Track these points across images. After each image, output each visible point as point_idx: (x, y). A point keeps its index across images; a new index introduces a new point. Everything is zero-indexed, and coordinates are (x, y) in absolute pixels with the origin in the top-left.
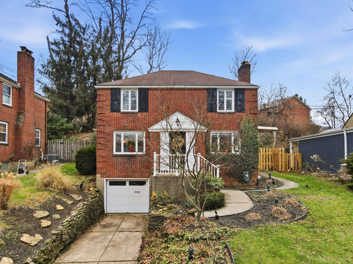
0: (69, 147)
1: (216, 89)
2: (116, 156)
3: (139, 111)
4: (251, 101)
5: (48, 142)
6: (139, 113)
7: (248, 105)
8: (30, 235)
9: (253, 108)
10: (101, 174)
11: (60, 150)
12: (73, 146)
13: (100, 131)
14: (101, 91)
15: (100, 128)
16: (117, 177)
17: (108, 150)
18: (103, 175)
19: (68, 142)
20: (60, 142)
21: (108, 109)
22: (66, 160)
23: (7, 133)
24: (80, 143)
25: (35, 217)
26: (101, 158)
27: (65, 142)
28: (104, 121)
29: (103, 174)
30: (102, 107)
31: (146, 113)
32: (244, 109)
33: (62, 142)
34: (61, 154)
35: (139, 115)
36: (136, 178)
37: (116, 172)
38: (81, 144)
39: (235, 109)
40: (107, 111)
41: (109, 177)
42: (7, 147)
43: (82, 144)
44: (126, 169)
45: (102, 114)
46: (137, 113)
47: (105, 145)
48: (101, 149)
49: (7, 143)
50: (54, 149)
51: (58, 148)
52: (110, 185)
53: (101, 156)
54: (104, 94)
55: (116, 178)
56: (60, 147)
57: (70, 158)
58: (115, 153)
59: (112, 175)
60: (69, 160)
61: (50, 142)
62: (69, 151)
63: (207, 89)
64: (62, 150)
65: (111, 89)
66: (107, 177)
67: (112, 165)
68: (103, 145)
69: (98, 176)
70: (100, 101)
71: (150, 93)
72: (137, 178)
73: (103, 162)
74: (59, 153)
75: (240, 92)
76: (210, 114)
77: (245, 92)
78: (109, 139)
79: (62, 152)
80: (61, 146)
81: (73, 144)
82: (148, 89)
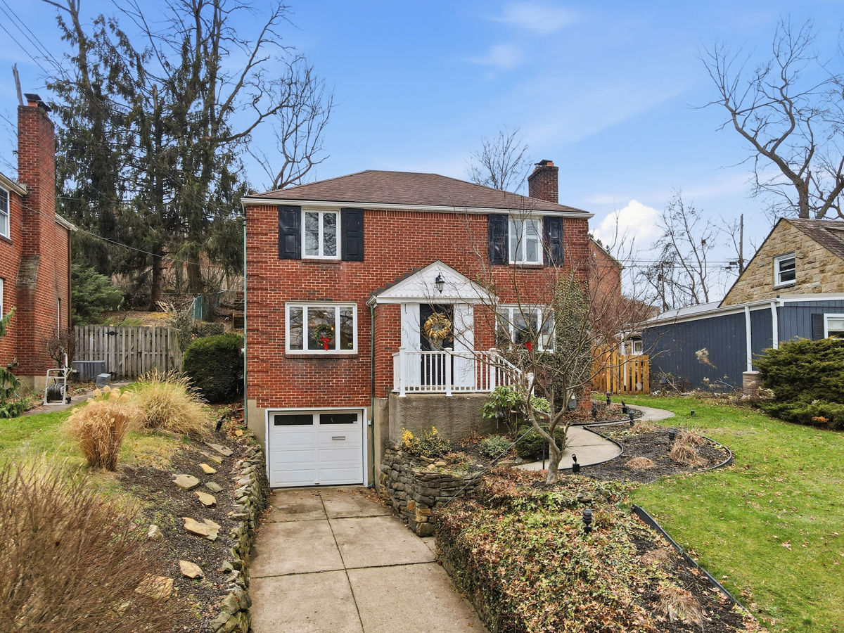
0: (130, 343)
1: (506, 216)
2: (294, 358)
3: (343, 259)
4: (576, 244)
5: (77, 331)
6: (344, 263)
8: (197, 520)
9: (580, 257)
10: (258, 399)
11: (106, 350)
12: (140, 339)
13: (254, 302)
14: (255, 211)
15: (255, 296)
16: (294, 406)
17: (273, 345)
18: (263, 401)
19: (127, 332)
20: (106, 330)
21: (273, 252)
22: (124, 373)
24: (159, 332)
25: (180, 487)
26: (258, 362)
27: (121, 332)
28: (262, 278)
29: (263, 399)
30: (258, 248)
31: (358, 263)
32: (563, 260)
33: (112, 329)
34: (110, 361)
35: (344, 267)
36: (337, 406)
37: (292, 395)
38: (161, 336)
39: (545, 260)
40: (272, 258)
41: (276, 407)
43: (164, 337)
44: (316, 387)
45: (258, 262)
46: (338, 263)
47: (266, 333)
48: (258, 343)
50: (91, 348)
51: (103, 345)
52: (276, 424)
53: (258, 358)
54: (264, 219)
55: (291, 407)
56: (108, 343)
57: (134, 369)
58: (289, 351)
59: (282, 401)
60: (129, 374)
61: (82, 330)
62: (130, 353)
63: (490, 216)
64: (113, 350)
65: (280, 207)
66: (271, 407)
67: (282, 378)
68: (263, 333)
69: (251, 404)
70: (253, 234)
71: (367, 219)
72: (341, 406)
73: (263, 372)
74: (106, 357)
75: (554, 224)
76: (495, 268)
77: (563, 225)
78: (277, 321)
79: (113, 356)
80: (110, 341)
81: (140, 335)
82: (362, 211)
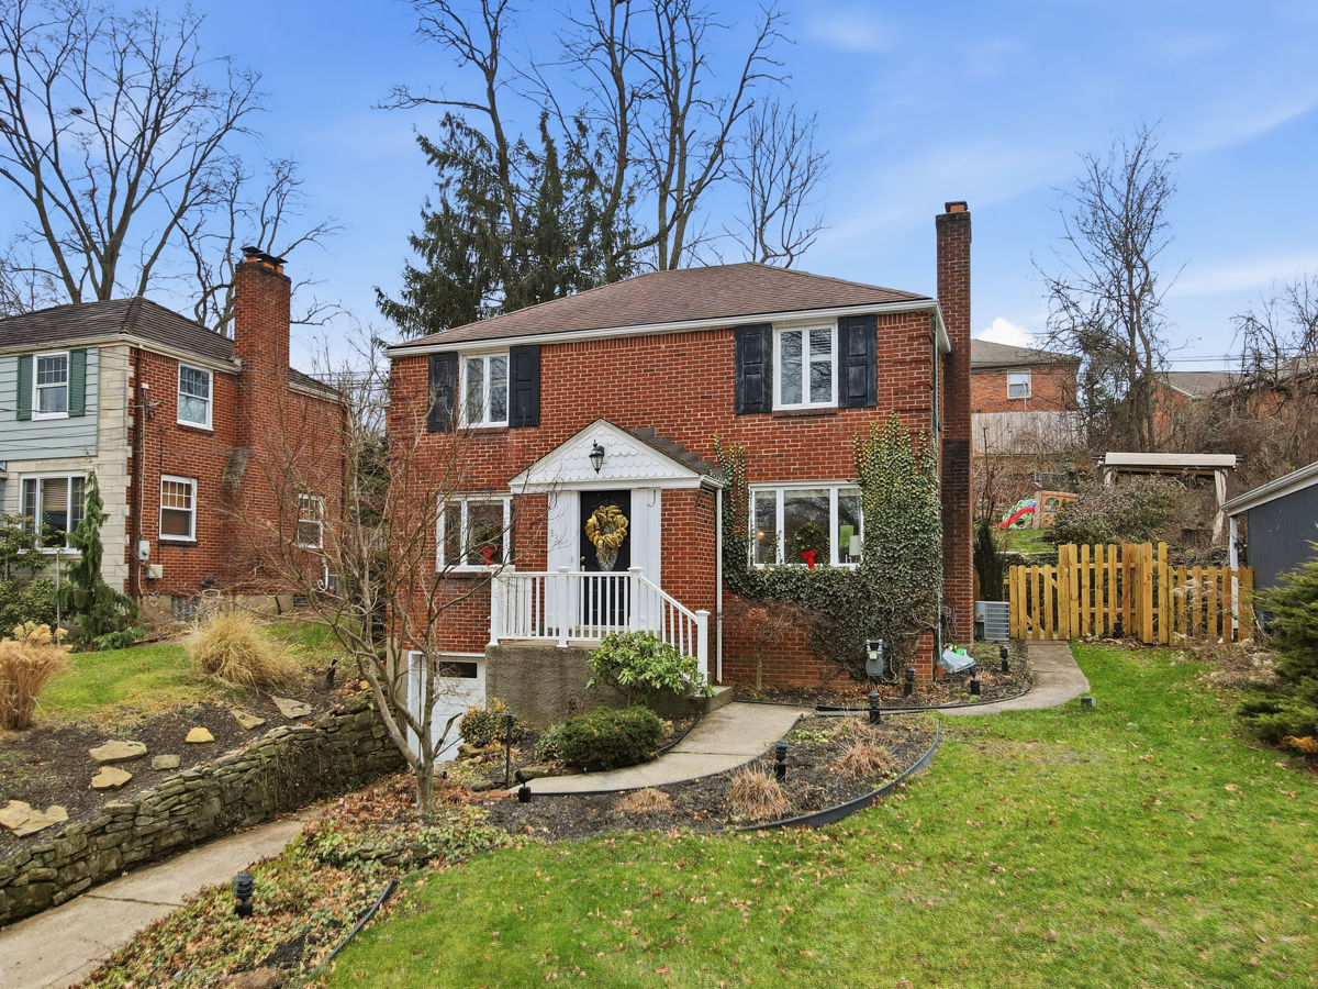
1: (768, 326)
3: (512, 425)
4: (903, 362)
6: (513, 431)
7: (893, 375)
8: (34, 807)
9: (911, 386)
13: (397, 498)
14: (401, 365)
15: (399, 488)
21: (421, 423)
23: (193, 508)
25: (90, 758)
26: (400, 583)
28: (408, 462)
29: (405, 638)
30: (403, 419)
31: (533, 430)
32: (874, 395)
35: (513, 438)
39: (842, 397)
40: (419, 431)
41: (421, 649)
42: (192, 552)
46: (505, 431)
49: (193, 539)
54: (412, 376)
58: (441, 567)
63: (738, 330)
65: (429, 356)
66: (414, 649)
69: (392, 642)
70: (398, 399)
71: (547, 358)
73: (406, 597)
75: (857, 330)
76: (746, 421)
77: (877, 329)
82: (540, 347)
